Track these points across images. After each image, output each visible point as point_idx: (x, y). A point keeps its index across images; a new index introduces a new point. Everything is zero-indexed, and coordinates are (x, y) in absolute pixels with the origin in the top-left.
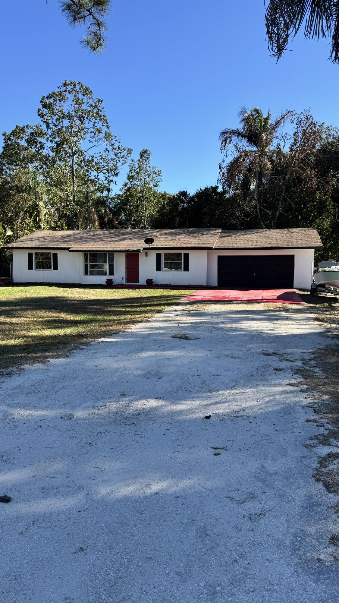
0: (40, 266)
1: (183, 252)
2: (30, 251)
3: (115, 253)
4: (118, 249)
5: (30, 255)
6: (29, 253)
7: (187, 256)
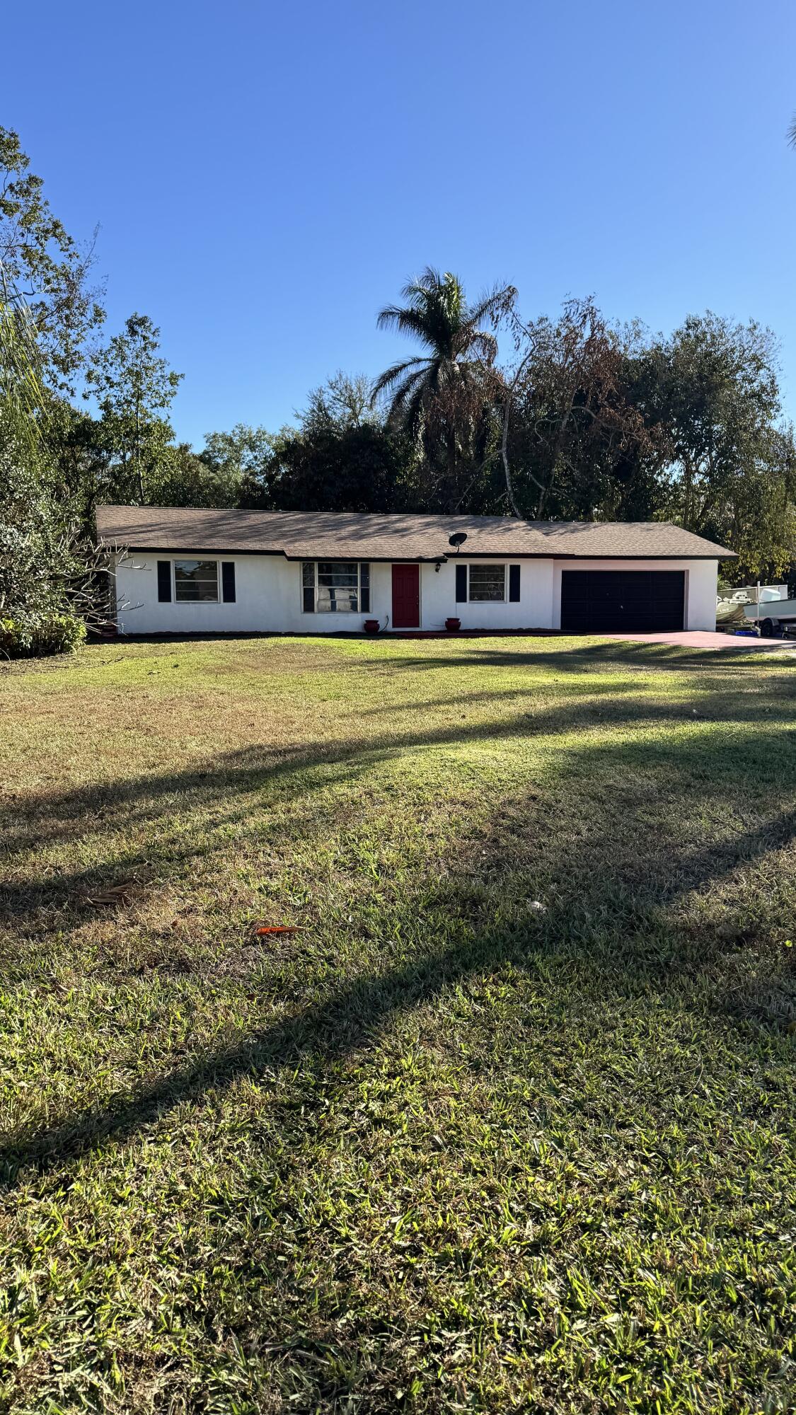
0: (191, 592)
1: (508, 563)
2: (163, 557)
3: (372, 564)
4: (377, 556)
5: (163, 568)
6: (159, 562)
7: (515, 571)
